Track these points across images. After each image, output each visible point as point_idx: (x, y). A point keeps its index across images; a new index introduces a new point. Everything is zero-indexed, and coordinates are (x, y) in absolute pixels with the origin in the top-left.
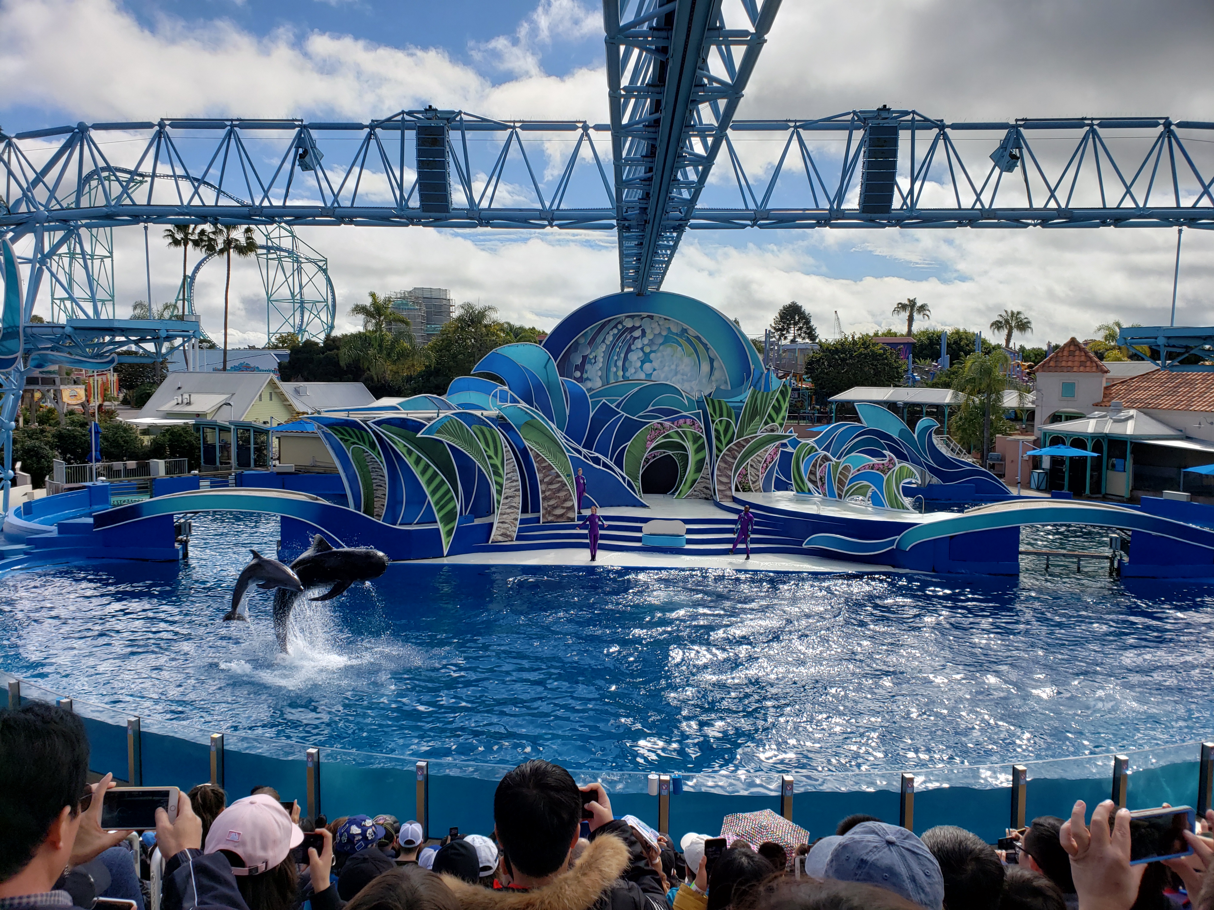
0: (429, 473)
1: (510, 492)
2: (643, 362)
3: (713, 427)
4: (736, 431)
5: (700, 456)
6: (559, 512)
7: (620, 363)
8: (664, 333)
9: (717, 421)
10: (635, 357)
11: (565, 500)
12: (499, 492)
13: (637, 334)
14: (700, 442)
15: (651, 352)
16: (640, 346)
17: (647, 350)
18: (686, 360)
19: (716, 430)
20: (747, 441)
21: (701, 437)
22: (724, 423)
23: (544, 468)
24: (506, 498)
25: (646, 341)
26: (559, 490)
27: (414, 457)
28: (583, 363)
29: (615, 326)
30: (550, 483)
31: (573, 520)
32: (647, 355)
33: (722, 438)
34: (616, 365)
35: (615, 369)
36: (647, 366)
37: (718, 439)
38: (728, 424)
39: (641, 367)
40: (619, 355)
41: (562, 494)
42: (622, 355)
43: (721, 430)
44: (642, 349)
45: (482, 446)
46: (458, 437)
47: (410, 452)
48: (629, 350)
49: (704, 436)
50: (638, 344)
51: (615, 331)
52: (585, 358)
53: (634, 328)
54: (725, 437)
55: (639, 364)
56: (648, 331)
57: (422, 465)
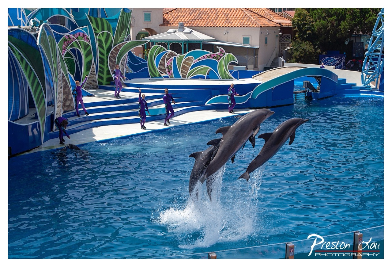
3: (96, 38)
4: (113, 40)
5: (89, 59)
9: (100, 33)
14: (88, 49)
19: (99, 40)
20: (120, 46)
21: (88, 45)
22: (105, 35)
33: (104, 45)
37: (101, 46)
38: (108, 35)
43: (103, 39)
49: (91, 45)
54: (106, 45)
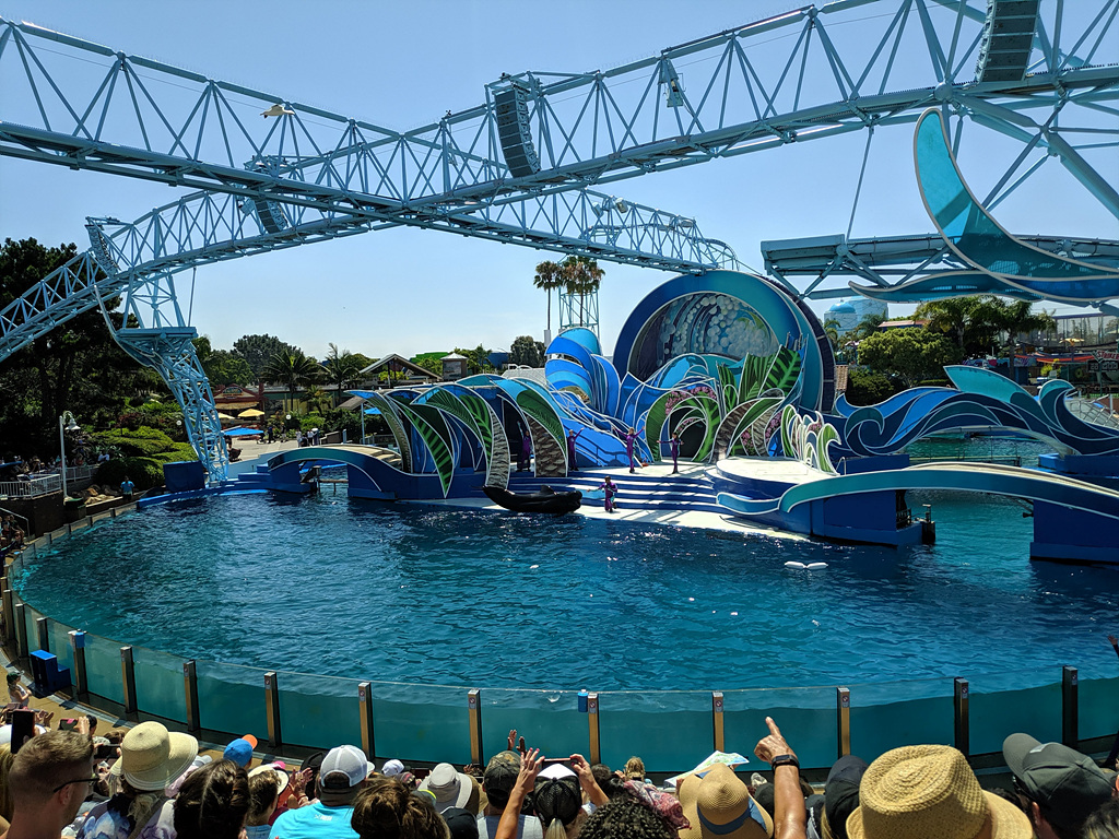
0: (429, 433)
1: (499, 450)
2: (720, 337)
3: (723, 393)
4: (738, 397)
6: (551, 468)
7: (701, 339)
8: (736, 309)
9: (725, 387)
10: (712, 332)
11: (557, 459)
12: (489, 450)
13: (713, 311)
15: (727, 326)
16: (716, 322)
17: (723, 325)
18: (758, 332)
20: (748, 406)
22: (729, 389)
23: (538, 430)
24: (496, 454)
25: (721, 317)
26: (551, 450)
27: (418, 420)
28: (671, 341)
29: (694, 307)
30: (542, 444)
31: (564, 475)
32: (723, 330)
33: (730, 404)
34: (698, 342)
35: (697, 345)
36: (724, 340)
37: (727, 404)
38: (732, 390)
39: (719, 342)
40: (699, 332)
41: (553, 453)
42: (703, 332)
43: (728, 396)
44: (718, 325)
45: (470, 412)
46: (448, 405)
47: (415, 417)
48: (708, 327)
49: (718, 403)
50: (715, 320)
51: (695, 311)
52: (672, 336)
53: (710, 307)
55: (717, 338)
56: (722, 308)
57: (423, 428)
